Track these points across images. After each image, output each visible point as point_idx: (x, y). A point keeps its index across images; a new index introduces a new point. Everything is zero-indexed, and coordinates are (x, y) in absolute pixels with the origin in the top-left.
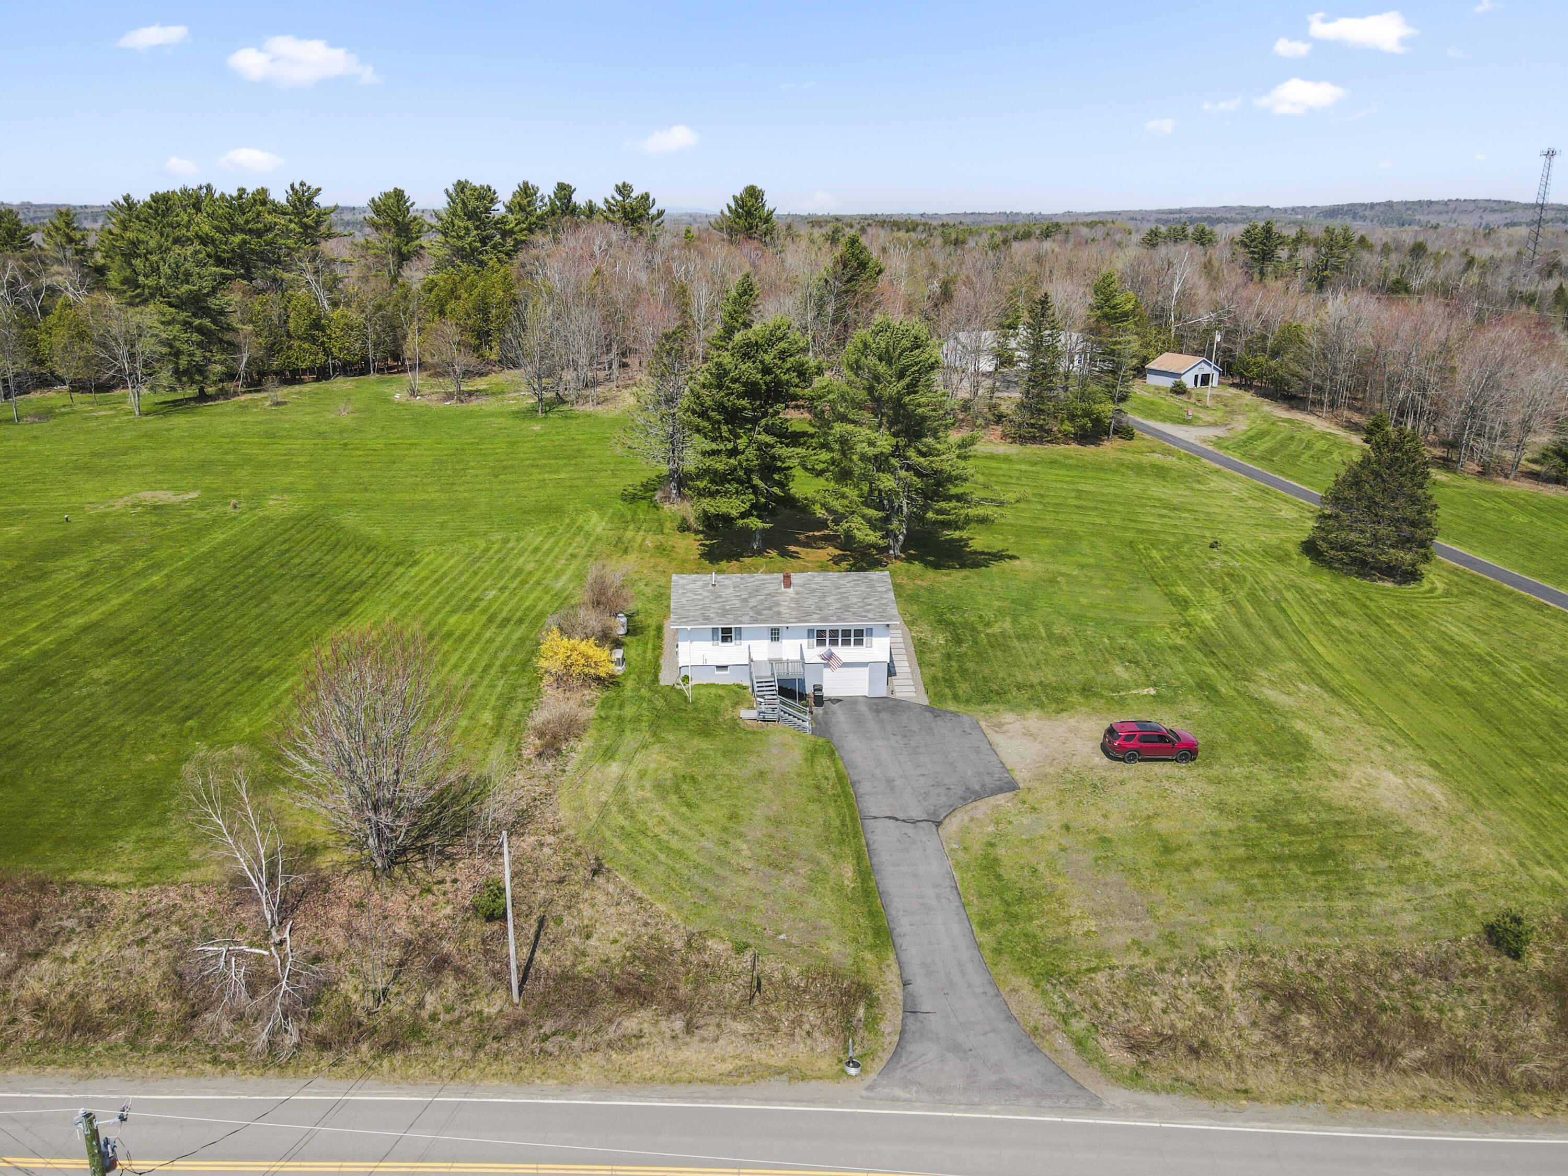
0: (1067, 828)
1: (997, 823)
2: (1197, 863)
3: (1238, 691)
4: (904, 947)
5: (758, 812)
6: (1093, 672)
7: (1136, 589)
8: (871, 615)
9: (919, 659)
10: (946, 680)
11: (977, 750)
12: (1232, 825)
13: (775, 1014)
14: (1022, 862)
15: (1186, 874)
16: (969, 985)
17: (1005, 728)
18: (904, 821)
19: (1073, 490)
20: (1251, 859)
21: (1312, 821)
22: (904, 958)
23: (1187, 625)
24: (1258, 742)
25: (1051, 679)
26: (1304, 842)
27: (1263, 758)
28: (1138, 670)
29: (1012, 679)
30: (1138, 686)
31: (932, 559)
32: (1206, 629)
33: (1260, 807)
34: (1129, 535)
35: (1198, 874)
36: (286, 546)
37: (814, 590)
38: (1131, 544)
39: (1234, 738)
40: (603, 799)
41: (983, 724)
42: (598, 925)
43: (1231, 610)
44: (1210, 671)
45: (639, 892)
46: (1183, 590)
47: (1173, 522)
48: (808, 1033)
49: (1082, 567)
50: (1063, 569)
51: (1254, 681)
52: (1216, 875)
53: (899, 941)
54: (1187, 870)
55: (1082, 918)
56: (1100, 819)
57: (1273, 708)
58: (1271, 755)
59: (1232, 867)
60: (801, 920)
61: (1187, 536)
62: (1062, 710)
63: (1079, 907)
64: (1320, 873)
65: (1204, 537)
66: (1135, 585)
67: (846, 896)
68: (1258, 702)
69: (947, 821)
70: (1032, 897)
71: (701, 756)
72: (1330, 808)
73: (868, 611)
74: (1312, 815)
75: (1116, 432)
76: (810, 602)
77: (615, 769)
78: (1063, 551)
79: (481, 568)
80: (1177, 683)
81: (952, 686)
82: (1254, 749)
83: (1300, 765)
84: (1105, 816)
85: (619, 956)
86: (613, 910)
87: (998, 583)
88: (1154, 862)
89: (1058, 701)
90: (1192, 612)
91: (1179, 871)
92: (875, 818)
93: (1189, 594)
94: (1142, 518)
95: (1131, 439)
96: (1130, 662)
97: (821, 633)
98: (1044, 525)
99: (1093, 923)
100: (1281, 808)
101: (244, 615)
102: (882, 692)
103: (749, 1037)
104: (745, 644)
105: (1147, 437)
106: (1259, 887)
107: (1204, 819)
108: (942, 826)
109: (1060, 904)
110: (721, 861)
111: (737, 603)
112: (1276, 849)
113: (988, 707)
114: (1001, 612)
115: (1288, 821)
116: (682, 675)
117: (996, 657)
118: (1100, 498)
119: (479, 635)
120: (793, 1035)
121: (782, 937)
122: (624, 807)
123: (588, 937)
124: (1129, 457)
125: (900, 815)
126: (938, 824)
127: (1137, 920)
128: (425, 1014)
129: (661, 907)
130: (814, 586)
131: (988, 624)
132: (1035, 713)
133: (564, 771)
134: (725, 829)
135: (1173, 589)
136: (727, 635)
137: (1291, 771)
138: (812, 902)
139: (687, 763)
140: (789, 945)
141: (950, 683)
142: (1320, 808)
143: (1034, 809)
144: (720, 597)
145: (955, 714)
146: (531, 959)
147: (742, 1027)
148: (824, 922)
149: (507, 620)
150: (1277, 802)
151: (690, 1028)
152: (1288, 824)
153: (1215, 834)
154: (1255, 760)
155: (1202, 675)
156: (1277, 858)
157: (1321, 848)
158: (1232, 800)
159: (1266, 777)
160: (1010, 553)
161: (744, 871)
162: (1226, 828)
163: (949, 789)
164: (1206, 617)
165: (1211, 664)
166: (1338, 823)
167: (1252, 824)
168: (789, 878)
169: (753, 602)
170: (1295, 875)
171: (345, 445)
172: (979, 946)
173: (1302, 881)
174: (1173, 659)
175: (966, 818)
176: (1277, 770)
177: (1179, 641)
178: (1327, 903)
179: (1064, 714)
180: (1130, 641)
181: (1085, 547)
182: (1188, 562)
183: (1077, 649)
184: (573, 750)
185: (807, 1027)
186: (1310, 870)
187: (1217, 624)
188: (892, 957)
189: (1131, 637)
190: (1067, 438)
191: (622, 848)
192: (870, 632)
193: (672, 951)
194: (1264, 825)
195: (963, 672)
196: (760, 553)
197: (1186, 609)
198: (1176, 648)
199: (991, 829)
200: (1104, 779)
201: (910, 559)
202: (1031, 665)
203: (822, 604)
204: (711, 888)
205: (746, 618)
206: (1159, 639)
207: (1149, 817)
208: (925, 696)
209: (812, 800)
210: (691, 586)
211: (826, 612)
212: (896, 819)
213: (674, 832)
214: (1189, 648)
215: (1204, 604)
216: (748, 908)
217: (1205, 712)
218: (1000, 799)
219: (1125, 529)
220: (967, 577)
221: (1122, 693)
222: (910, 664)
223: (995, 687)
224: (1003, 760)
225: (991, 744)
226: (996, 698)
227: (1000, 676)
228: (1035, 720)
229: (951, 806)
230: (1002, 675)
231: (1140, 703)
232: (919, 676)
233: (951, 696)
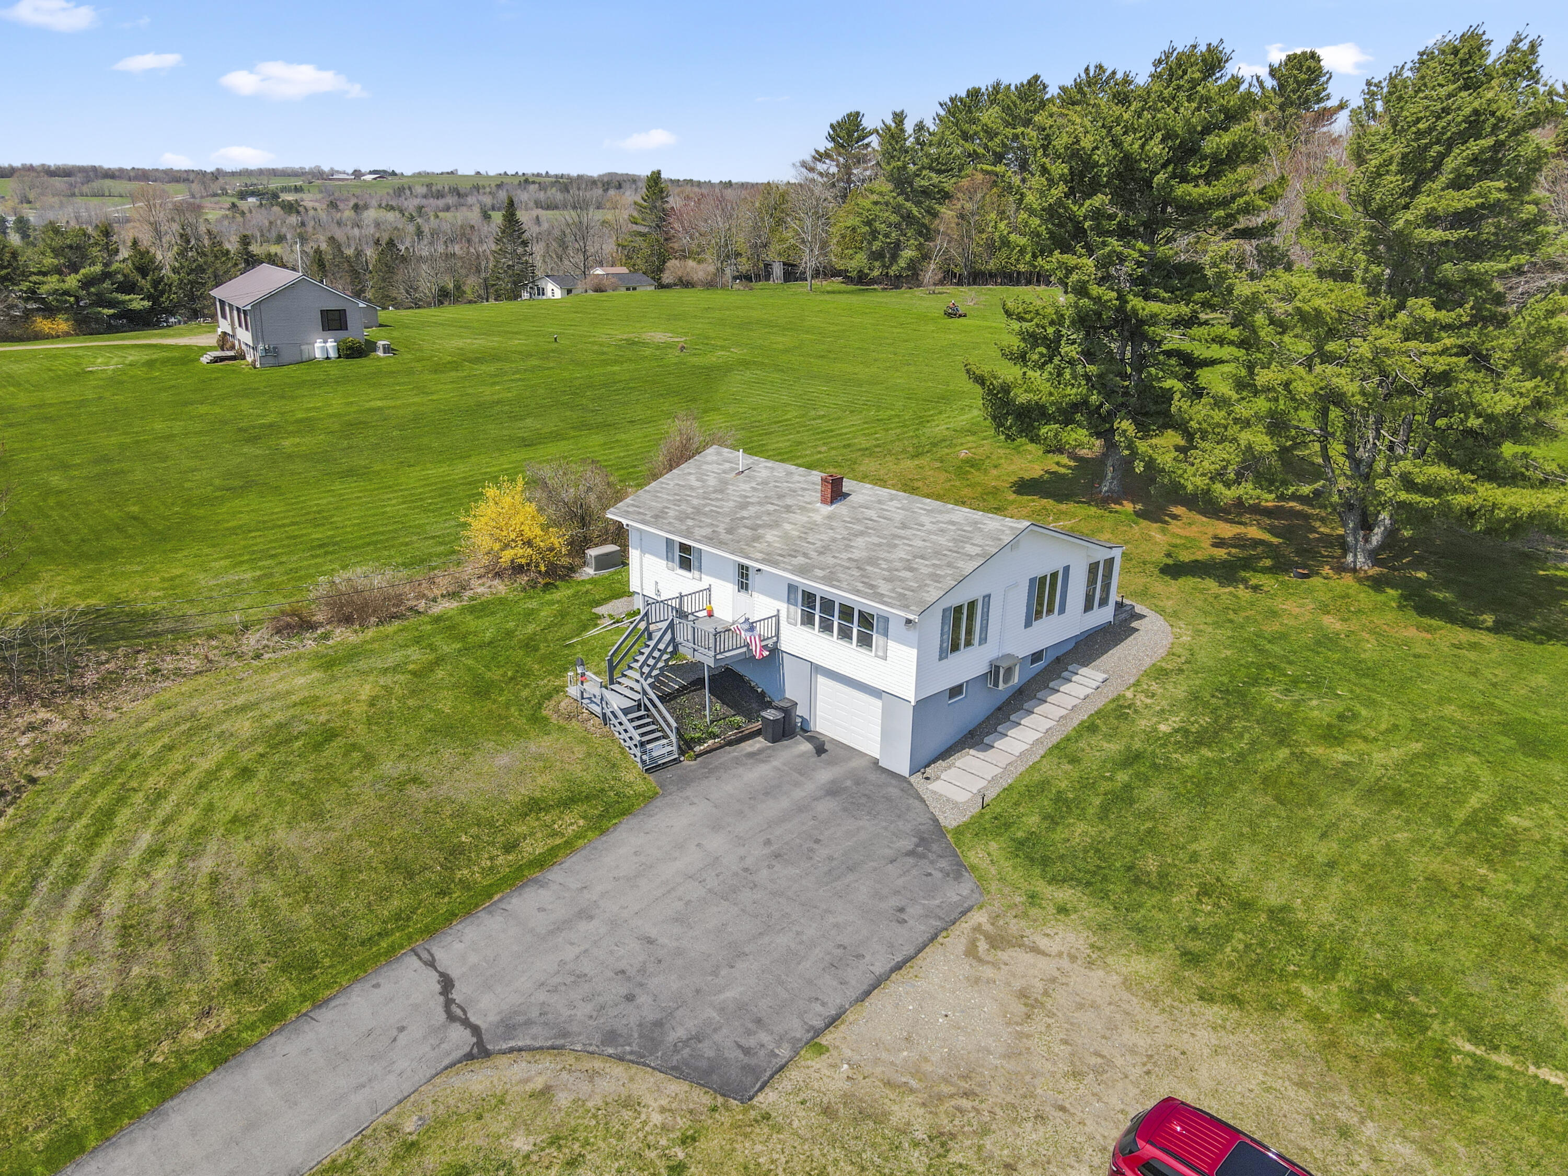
1: (556, 1141)
5: (280, 835)
8: (884, 588)
10: (1059, 800)
11: (842, 961)
17: (1008, 954)
18: (450, 1003)
25: (1320, 914)
29: (1216, 867)
62: (1232, 999)
69: (503, 1061)
76: (827, 536)
77: (304, 679)
81: (1052, 818)
92: (432, 964)
97: (809, 598)
102: (903, 763)
108: (476, 1064)
111: (729, 506)
113: (1062, 894)
114: (1419, 728)
117: (1243, 804)
125: (460, 990)
126: (479, 1053)
131: (1336, 738)
132: (1148, 966)
133: (257, 657)
136: (684, 556)
141: (1061, 808)
144: (722, 491)
163: (630, 998)
169: (749, 511)
184: (324, 638)
192: (885, 625)
195: (1121, 799)
199: (521, 1144)
205: (705, 532)
208: (973, 810)
209: (400, 867)
211: (826, 559)
212: (447, 988)
222: (1038, 742)
223: (1151, 864)
224: (850, 1016)
225: (898, 967)
226: (1117, 889)
227: (1194, 846)
228: (1115, 979)
229: (565, 1034)
230: (1202, 846)
231: (1517, 1118)
232: (1021, 769)
233: (1020, 834)
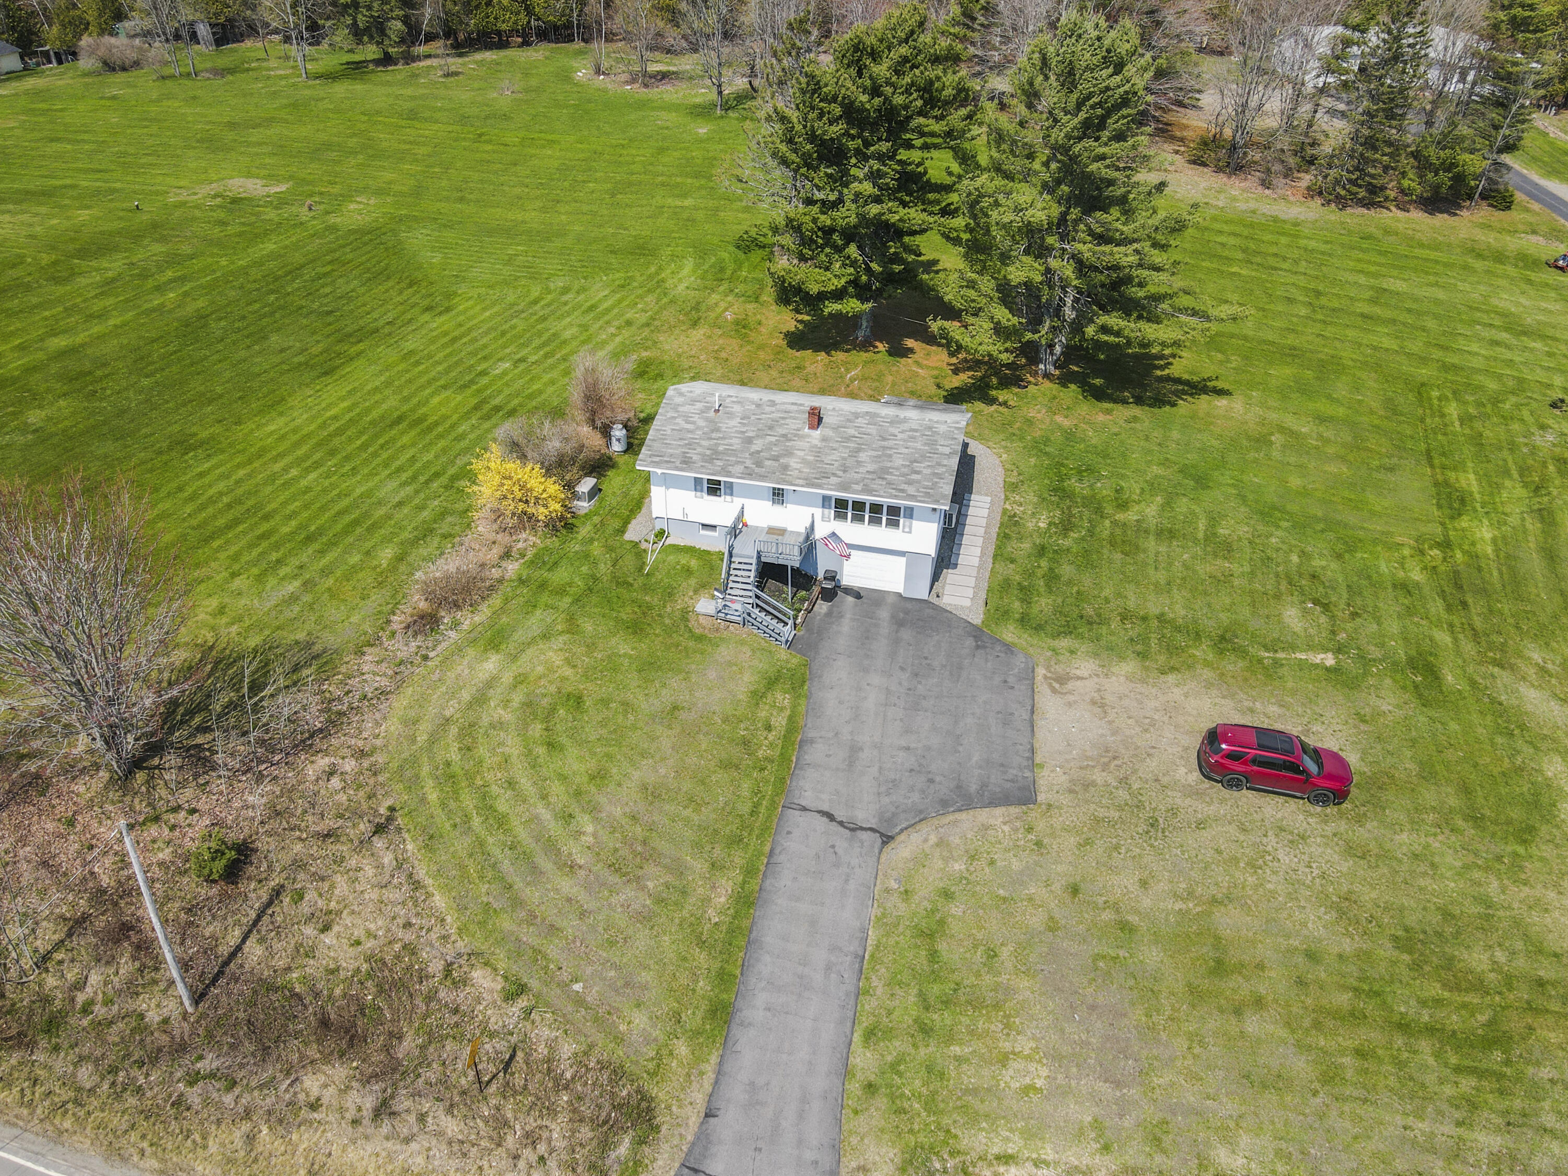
0: (1075, 890)
1: (973, 858)
2: (1259, 1003)
3: (1473, 683)
4: (738, 1047)
5: (636, 775)
6: (1246, 612)
7: (1391, 469)
8: (911, 490)
9: (999, 547)
10: (1022, 588)
11: (1006, 720)
12: (1347, 946)
13: (509, 1115)
14: (979, 936)
15: (1233, 1020)
16: (800, 1143)
17: (1070, 685)
18: (841, 823)
19: (1372, 288)
20: (1356, 1017)
21: (1496, 967)
22: (727, 1067)
23: (1446, 545)
24: (1466, 790)
25: (1179, 612)
26: (1464, 1006)
27: (1460, 823)
28: (1323, 619)
29: (1120, 602)
30: (1310, 647)
31: (1098, 382)
32: (1474, 556)
33: (1411, 920)
34: (1424, 373)
35: (1253, 1024)
36: (329, 268)
37: (848, 439)
38: (1421, 389)
39: (1428, 773)
40: (448, 713)
41: (1040, 672)
42: (344, 915)
43: (1533, 526)
44: (1443, 637)
45: (421, 873)
46: (1469, 481)
47: (1508, 355)
48: (542, 1159)
49: (1321, 419)
50: (1290, 421)
51: (1512, 668)
52: (1283, 1033)
53: (736, 1031)
54: (1238, 1012)
55: (1029, 1058)
56: (1134, 888)
57: (1522, 727)
58: (1476, 820)
59: (1317, 1025)
60: (615, 966)
61: (1521, 381)
62: (1173, 669)
63: (1034, 1038)
64: (1473, 1071)
65: (1549, 386)
66: (1395, 460)
67: (699, 937)
68: (1497, 709)
69: (902, 837)
70: (969, 1002)
71: (612, 665)
72: (1538, 950)
73: (910, 483)
74: (1501, 957)
75: (1483, 197)
76: (836, 456)
77: (491, 664)
78: (1304, 390)
79: (513, 327)
80: (1376, 653)
81: (1026, 601)
82: (1453, 802)
83: (1521, 850)
84: (1144, 884)
85: (353, 965)
86: (374, 895)
87: (1175, 435)
88: (1189, 985)
89: (1172, 649)
90: (1464, 522)
91: (1222, 1011)
92: (804, 809)
93: (1475, 488)
94: (1461, 343)
95: (1509, 208)
96: (1316, 602)
97: (841, 504)
98: (1297, 343)
99: (1044, 1072)
100: (1449, 930)
101: (225, 359)
102: (922, 593)
103: (456, 1147)
104: (738, 502)
105: (1536, 206)
106: (1349, 1074)
107: (1304, 924)
108: (892, 845)
109: (1007, 1026)
110: (551, 847)
111: (736, 443)
112: (1405, 1007)
113: (1064, 643)
114: (1153, 487)
115: (1452, 959)
116: (658, 528)
117: (1110, 561)
118: (1409, 304)
119: (453, 426)
120: (516, 1157)
121: (577, 987)
122: (468, 733)
123: (326, 928)
124: (1490, 239)
125: (840, 815)
126: (887, 839)
127: (1118, 1084)
128: (81, 998)
129: (439, 901)
130: (852, 432)
131: (1123, 506)
132: (1129, 666)
133: (426, 658)
134: (578, 794)
135: (1452, 475)
136: (714, 488)
137: (1499, 859)
138: (642, 939)
139: (586, 676)
140: (579, 1001)
141: (1026, 593)
142: (1519, 945)
143: (1039, 844)
144: (718, 430)
145: (1009, 648)
146: (239, 948)
147: (452, 1126)
148: (645, 977)
149: (497, 409)
150: (1447, 915)
151: (383, 1110)
152: (1449, 963)
153: (1312, 956)
154: (1445, 823)
155: (1426, 645)
156: (1403, 1027)
157: (1491, 1023)
158: (1368, 895)
159: (1451, 860)
160: (1220, 385)
161: (572, 868)
162: (1336, 950)
163: (931, 781)
164: (1484, 533)
165: (1451, 626)
166: (1541, 983)
167: (1386, 951)
168: (629, 892)
169: (758, 445)
170: (1424, 1067)
171: (480, 135)
172: (847, 1072)
173: (1430, 1079)
174: (1390, 605)
175: (933, 839)
176: (1476, 854)
177: (1417, 575)
178: (1460, 1131)
179: (1171, 678)
180: (1334, 565)
181: (1341, 389)
182: (1501, 429)
183: (1238, 568)
184: (456, 625)
185: (542, 1148)
186: (1454, 1060)
187: (1497, 551)
188: (714, 1059)
189: (1339, 556)
190: (1405, 201)
191: (433, 797)
192: (910, 513)
193: (423, 977)
194: (1406, 957)
195: (1052, 578)
196: (866, 345)
197: (1457, 515)
198: (1404, 587)
199: (958, 867)
200: (1173, 811)
201: (1064, 380)
202: (1156, 585)
203: (850, 462)
204: (519, 884)
205: (739, 469)
206: (1383, 568)
207: (1214, 901)
208: (982, 609)
209: (727, 765)
210: (686, 408)
211: (851, 475)
212: (830, 817)
213: (511, 784)
214: (1426, 590)
215: (1493, 511)
216: (553, 929)
217: (1400, 713)
218: (997, 816)
219: (1424, 360)
220: (1135, 419)
221: (1281, 655)
222: (983, 554)
223: (1089, 611)
224: (1036, 745)
225: (1033, 712)
226: (1083, 630)
227: (1103, 594)
228: (1122, 679)
229: (921, 812)
230: (1107, 592)
231: (1301, 679)
232: (987, 575)
233: (1017, 616)
